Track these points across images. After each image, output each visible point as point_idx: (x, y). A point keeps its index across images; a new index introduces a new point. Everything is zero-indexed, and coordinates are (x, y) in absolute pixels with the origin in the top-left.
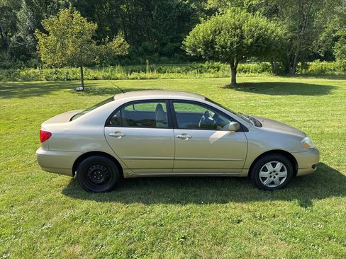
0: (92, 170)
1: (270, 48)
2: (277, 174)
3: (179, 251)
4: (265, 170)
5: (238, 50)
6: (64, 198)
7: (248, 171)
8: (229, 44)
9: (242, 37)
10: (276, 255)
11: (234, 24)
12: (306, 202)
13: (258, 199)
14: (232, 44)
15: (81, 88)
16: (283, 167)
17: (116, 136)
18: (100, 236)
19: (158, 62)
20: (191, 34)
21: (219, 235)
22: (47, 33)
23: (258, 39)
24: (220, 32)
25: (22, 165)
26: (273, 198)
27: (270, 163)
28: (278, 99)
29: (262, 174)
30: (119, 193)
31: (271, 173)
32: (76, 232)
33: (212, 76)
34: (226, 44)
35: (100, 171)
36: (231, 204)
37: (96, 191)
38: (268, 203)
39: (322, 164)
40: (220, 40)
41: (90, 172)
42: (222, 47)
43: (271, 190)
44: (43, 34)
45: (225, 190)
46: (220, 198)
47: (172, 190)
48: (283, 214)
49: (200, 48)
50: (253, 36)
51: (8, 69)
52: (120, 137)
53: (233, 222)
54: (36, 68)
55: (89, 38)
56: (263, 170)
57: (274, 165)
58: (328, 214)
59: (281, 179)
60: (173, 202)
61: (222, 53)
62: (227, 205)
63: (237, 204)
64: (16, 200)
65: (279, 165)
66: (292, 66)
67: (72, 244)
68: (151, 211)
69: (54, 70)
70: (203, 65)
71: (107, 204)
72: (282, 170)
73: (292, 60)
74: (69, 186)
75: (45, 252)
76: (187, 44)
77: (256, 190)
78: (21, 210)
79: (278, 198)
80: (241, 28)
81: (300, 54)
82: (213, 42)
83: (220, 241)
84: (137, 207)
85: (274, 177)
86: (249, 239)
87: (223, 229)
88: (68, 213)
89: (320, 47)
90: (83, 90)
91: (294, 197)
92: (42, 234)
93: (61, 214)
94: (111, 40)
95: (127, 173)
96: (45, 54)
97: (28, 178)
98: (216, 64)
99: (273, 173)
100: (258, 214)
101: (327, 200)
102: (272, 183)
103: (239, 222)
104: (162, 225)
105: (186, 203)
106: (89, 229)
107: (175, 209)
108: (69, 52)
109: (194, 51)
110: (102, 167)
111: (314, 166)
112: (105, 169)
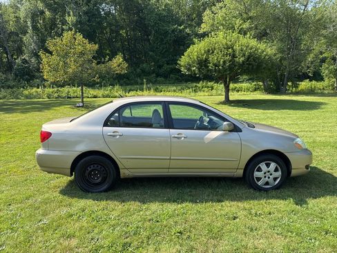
0: (89, 169)
1: (261, 66)
2: (271, 174)
3: (175, 244)
4: (259, 170)
5: (231, 68)
6: (61, 197)
7: (242, 171)
8: (221, 62)
9: (234, 56)
10: (272, 248)
11: (226, 44)
12: (302, 200)
13: (253, 199)
14: (224, 62)
15: (81, 104)
16: (276, 167)
17: (114, 136)
18: (96, 231)
19: (155, 83)
20: (186, 54)
21: (215, 230)
22: (51, 53)
23: (249, 57)
24: (213, 52)
25: (21, 169)
26: (268, 198)
27: (264, 163)
28: (271, 113)
29: (257, 174)
30: (116, 193)
31: (265, 173)
32: (72, 227)
33: (207, 94)
34: (219, 62)
35: (97, 170)
36: (227, 203)
37: (91, 190)
38: (263, 201)
39: (315, 168)
40: (213, 59)
41: (87, 172)
43: (266, 190)
44: (47, 54)
45: (221, 191)
46: (215, 198)
47: (168, 190)
48: (279, 211)
49: (194, 66)
50: (244, 55)
51: (12, 88)
52: (118, 137)
53: (229, 219)
54: (38, 88)
55: (90, 57)
56: (258, 171)
57: (268, 165)
58: (323, 211)
59: (275, 179)
60: (169, 200)
61: (215, 70)
62: (223, 204)
63: (233, 203)
64: (13, 199)
65: (273, 165)
66: (283, 85)
67: (68, 237)
68: (147, 209)
69: (56, 89)
70: (198, 85)
71: (104, 203)
72: (276, 170)
73: (282, 80)
74: (66, 187)
75: (40, 245)
76: (182, 63)
77: (252, 191)
78: (18, 208)
79: (273, 197)
80: (232, 48)
82: (206, 60)
83: (216, 235)
84: (133, 205)
85: (269, 178)
86: (245, 234)
87: (219, 225)
88: (64, 211)
89: (308, 67)
91: (289, 196)
92: (38, 228)
93: (57, 211)
94: (110, 59)
95: (124, 173)
96: (48, 72)
97: (26, 180)
98: (210, 84)
99: (267, 174)
100: (253, 211)
101: (322, 199)
102: (267, 183)
103: (235, 218)
104: (158, 221)
105: (182, 202)
106: (85, 224)
107: (171, 207)
108: (70, 70)
109: (189, 69)
110: (99, 167)
111: (307, 167)
112: (103, 169)
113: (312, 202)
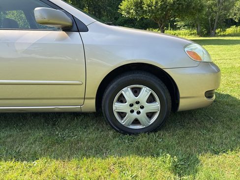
1: (191, 5)
2: (142, 107)
4: (122, 100)
7: (94, 101)
8: (154, 3)
14: (157, 3)
16: (151, 95)
27: (129, 88)
29: (117, 107)
31: (131, 105)
42: (149, 6)
43: (136, 133)
49: (132, 9)
56: (119, 101)
57: (136, 92)
59: (150, 115)
61: (150, 11)
65: (145, 92)
66: (213, 29)
72: (151, 100)
73: (212, 25)
81: (219, 19)
82: (141, 2)
85: (139, 113)
89: (235, 14)
99: (136, 107)
102: (136, 122)
109: (128, 13)
111: (209, 94)
113: (208, 162)
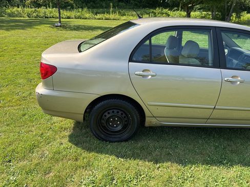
0: (108, 116)
15: (59, 24)
17: (144, 76)
35: (118, 117)
37: (111, 139)
52: (150, 77)
54: (18, 7)
66: (228, 15)
70: (154, 11)
73: (228, 10)
90: (60, 26)
98: (165, 11)
110: (120, 113)
112: (124, 115)
